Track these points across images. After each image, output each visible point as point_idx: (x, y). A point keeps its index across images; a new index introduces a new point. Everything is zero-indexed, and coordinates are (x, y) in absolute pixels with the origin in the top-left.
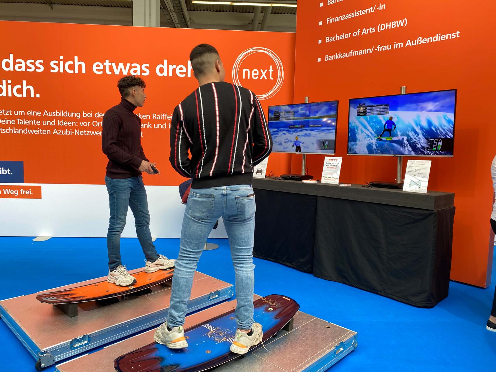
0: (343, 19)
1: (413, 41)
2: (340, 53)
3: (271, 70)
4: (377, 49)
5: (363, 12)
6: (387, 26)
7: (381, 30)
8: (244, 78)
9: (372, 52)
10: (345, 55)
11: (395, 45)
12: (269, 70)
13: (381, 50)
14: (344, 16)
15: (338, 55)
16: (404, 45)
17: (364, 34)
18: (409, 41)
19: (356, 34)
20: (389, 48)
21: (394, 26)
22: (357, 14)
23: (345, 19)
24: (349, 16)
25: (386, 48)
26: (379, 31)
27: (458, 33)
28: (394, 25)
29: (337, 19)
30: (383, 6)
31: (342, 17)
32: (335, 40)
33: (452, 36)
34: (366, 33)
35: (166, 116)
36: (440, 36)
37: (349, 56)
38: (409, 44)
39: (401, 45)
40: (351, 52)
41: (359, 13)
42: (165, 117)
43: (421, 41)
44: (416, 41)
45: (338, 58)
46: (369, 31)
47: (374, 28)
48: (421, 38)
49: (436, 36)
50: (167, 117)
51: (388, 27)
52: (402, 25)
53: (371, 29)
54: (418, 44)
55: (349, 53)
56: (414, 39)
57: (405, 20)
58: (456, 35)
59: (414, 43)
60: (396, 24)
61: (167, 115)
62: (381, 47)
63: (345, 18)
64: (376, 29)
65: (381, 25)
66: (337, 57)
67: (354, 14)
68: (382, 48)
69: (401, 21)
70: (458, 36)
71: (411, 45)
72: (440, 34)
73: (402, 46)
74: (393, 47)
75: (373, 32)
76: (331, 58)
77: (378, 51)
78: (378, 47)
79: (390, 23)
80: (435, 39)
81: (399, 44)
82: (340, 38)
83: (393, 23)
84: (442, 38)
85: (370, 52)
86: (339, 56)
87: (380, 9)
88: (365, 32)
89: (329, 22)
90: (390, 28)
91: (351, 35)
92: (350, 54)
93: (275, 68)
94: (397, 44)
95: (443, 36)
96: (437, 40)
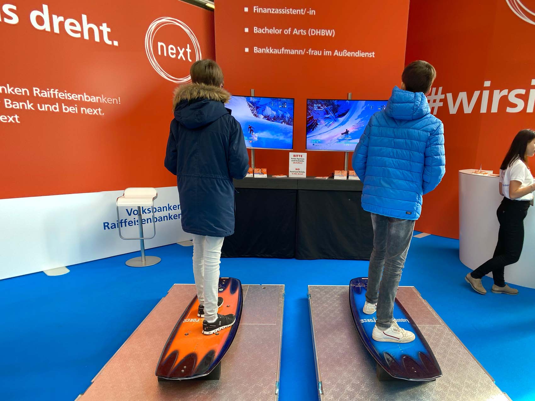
0: (273, 12)
1: (339, 52)
3: (189, 50)
4: (309, 52)
5: (293, 12)
6: (317, 32)
7: (312, 34)
8: (160, 53)
9: (303, 54)
10: (276, 51)
11: (325, 52)
13: (312, 54)
14: (274, 9)
15: (269, 49)
16: (333, 53)
17: (295, 34)
18: (336, 51)
19: (288, 31)
20: (320, 53)
21: (323, 34)
22: (287, 12)
23: (275, 13)
24: (279, 12)
25: (317, 53)
26: (310, 35)
27: (373, 53)
28: (323, 32)
29: (266, 11)
30: (313, 12)
31: (272, 10)
32: (264, 33)
33: (369, 55)
34: (297, 34)
35: (56, 93)
36: (360, 53)
37: (280, 53)
38: (336, 54)
39: (330, 53)
40: (283, 50)
41: (290, 11)
42: (54, 94)
43: (345, 53)
44: (342, 52)
45: (269, 52)
46: (300, 32)
47: (305, 31)
48: (346, 51)
49: (358, 52)
50: (58, 94)
51: (318, 34)
52: (330, 35)
53: (302, 31)
54: (344, 55)
55: (280, 50)
56: (340, 50)
57: (333, 31)
58: (372, 54)
59: (341, 54)
60: (325, 32)
61: (57, 91)
62: (312, 51)
63: (274, 11)
64: (307, 32)
65: (312, 30)
67: (285, 11)
68: (313, 53)
69: (329, 31)
70: (373, 56)
71: (338, 55)
72: (360, 51)
73: (331, 55)
74: (323, 53)
75: (304, 34)
76: (261, 51)
77: (310, 54)
78: (310, 51)
79: (320, 30)
80: (357, 54)
81: (329, 52)
82: (270, 31)
83: (322, 30)
84: (363, 55)
85: (302, 54)
87: (310, 14)
88: (297, 32)
89: (256, 11)
90: (320, 35)
91: (282, 32)
93: (192, 48)
94: (326, 52)
95: (363, 54)
96: (358, 56)
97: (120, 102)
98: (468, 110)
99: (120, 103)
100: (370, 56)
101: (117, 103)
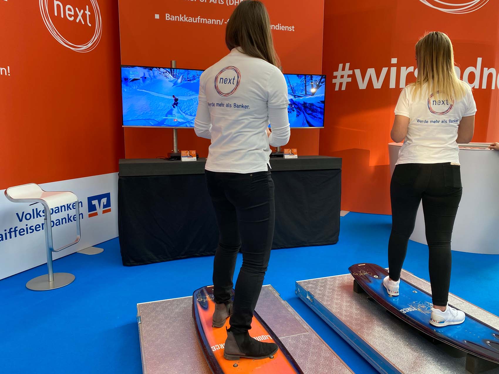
2: (185, 15)
3: (88, 13)
6: (235, 2)
7: (230, 4)
8: (56, 14)
9: (221, 24)
10: (191, 20)
12: (86, 12)
15: (183, 17)
17: (212, 2)
26: (228, 5)
36: (280, 26)
37: (196, 21)
40: (199, 18)
45: (183, 21)
46: (217, 1)
55: (196, 18)
58: (292, 28)
64: (225, 2)
66: (181, 19)
70: (293, 31)
72: (280, 24)
75: (221, 3)
76: (174, 18)
80: (277, 27)
86: (183, 19)
92: (197, 20)
93: (91, 10)
95: (283, 27)
96: (278, 29)
97: (9, 72)
98: (377, 85)
99: (9, 75)
100: (290, 30)
101: (6, 74)
